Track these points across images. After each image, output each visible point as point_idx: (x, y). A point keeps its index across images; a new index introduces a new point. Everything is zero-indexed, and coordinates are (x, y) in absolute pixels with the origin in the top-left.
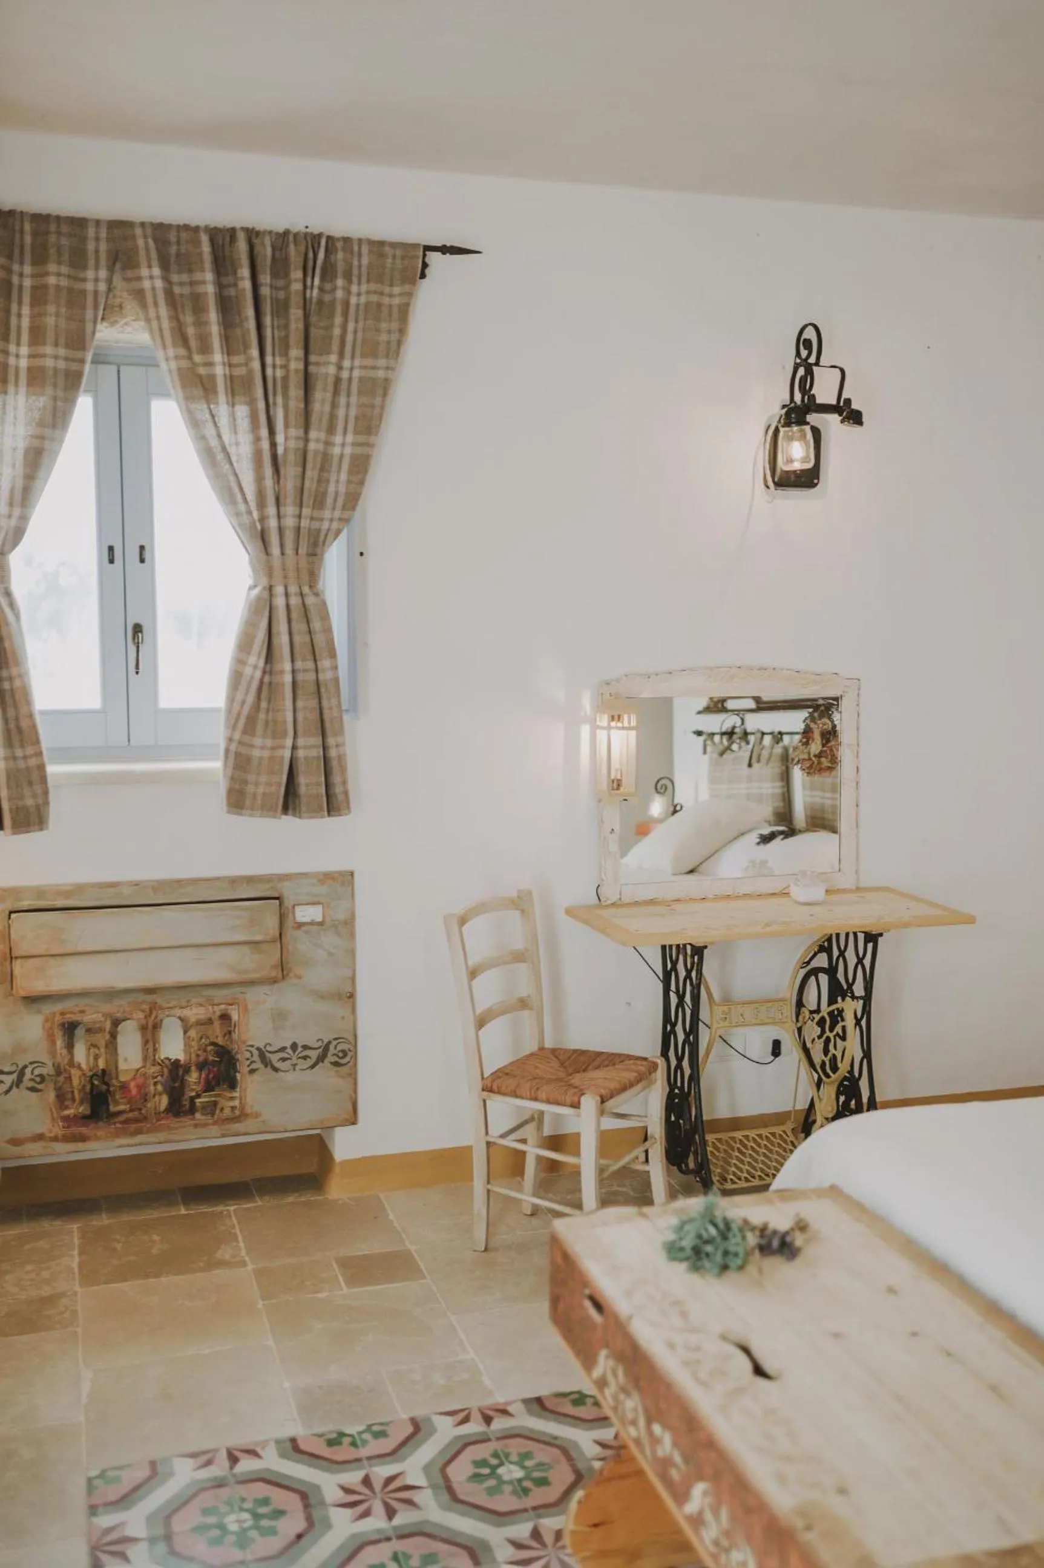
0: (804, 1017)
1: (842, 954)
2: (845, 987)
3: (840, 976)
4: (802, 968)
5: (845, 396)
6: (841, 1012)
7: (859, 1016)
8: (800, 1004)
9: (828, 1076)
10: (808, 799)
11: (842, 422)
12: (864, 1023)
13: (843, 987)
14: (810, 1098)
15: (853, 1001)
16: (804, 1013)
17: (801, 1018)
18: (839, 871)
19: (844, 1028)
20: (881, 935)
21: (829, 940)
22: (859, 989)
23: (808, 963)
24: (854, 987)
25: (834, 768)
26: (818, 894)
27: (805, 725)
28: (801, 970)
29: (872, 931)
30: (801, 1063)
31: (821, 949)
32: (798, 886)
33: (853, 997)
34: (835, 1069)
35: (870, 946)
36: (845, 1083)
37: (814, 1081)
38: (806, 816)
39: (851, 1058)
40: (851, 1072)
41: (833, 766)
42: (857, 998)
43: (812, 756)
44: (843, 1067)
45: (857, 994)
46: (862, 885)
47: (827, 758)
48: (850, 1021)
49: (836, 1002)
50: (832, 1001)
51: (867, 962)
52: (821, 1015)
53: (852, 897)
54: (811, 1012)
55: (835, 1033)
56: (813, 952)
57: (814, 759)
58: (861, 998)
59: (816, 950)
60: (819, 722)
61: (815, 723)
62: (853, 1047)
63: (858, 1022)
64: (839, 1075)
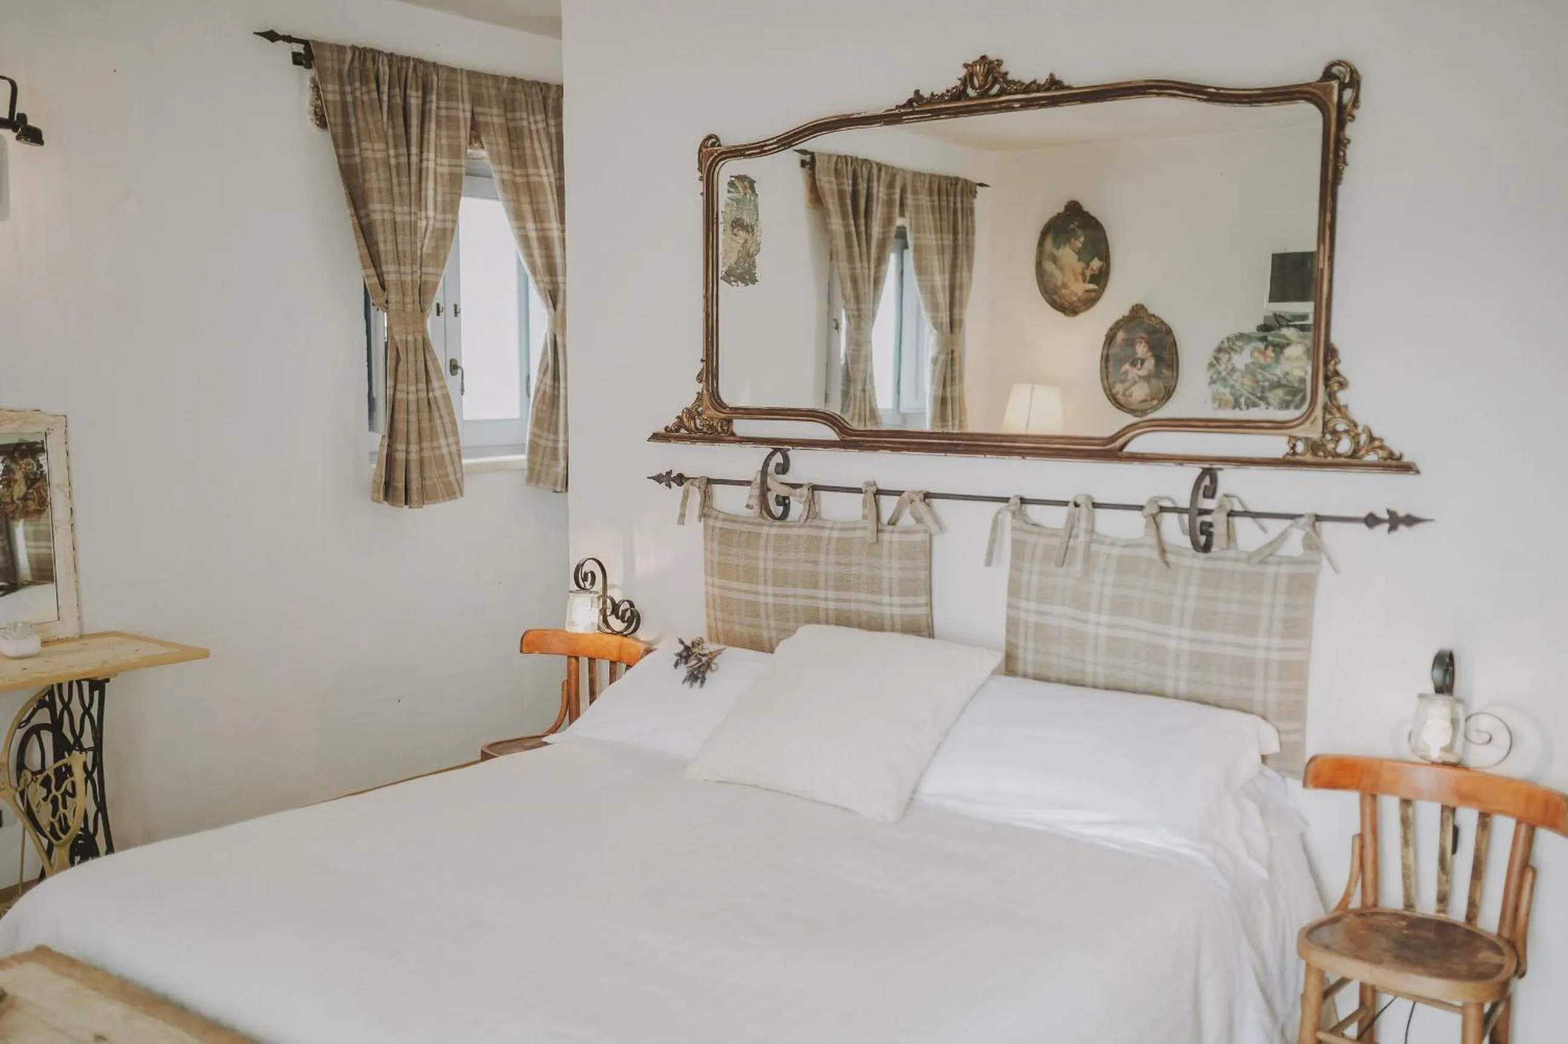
0: (26, 780)
1: (66, 706)
2: (71, 740)
3: (66, 730)
4: (20, 727)
5: (18, 110)
6: (69, 769)
7: (90, 768)
8: (21, 766)
9: (58, 838)
10: (33, 551)
11: (18, 138)
12: (95, 775)
13: (69, 742)
14: (41, 867)
15: (81, 753)
16: (25, 775)
17: (22, 781)
18: (59, 618)
19: (73, 784)
20: (108, 680)
21: (51, 693)
22: (88, 741)
23: (28, 721)
24: (83, 740)
25: (44, 510)
26: (33, 644)
27: (4, 467)
28: (18, 730)
29: (96, 678)
30: (27, 833)
31: (42, 704)
32: (7, 639)
33: (82, 749)
34: (65, 829)
35: (96, 693)
36: (80, 842)
37: (44, 849)
38: (32, 569)
39: (83, 811)
40: (85, 829)
41: (42, 509)
42: (86, 750)
43: (15, 498)
44: (76, 824)
45: (86, 746)
46: (88, 630)
47: (34, 500)
48: (79, 775)
49: (64, 757)
50: (58, 756)
51: (94, 710)
52: (45, 774)
53: (73, 645)
54: (34, 774)
55: (62, 790)
56: (31, 710)
57: (18, 502)
58: (90, 749)
59: (36, 706)
60: (21, 462)
61: (17, 464)
62: (84, 801)
63: (89, 776)
64: (72, 835)
